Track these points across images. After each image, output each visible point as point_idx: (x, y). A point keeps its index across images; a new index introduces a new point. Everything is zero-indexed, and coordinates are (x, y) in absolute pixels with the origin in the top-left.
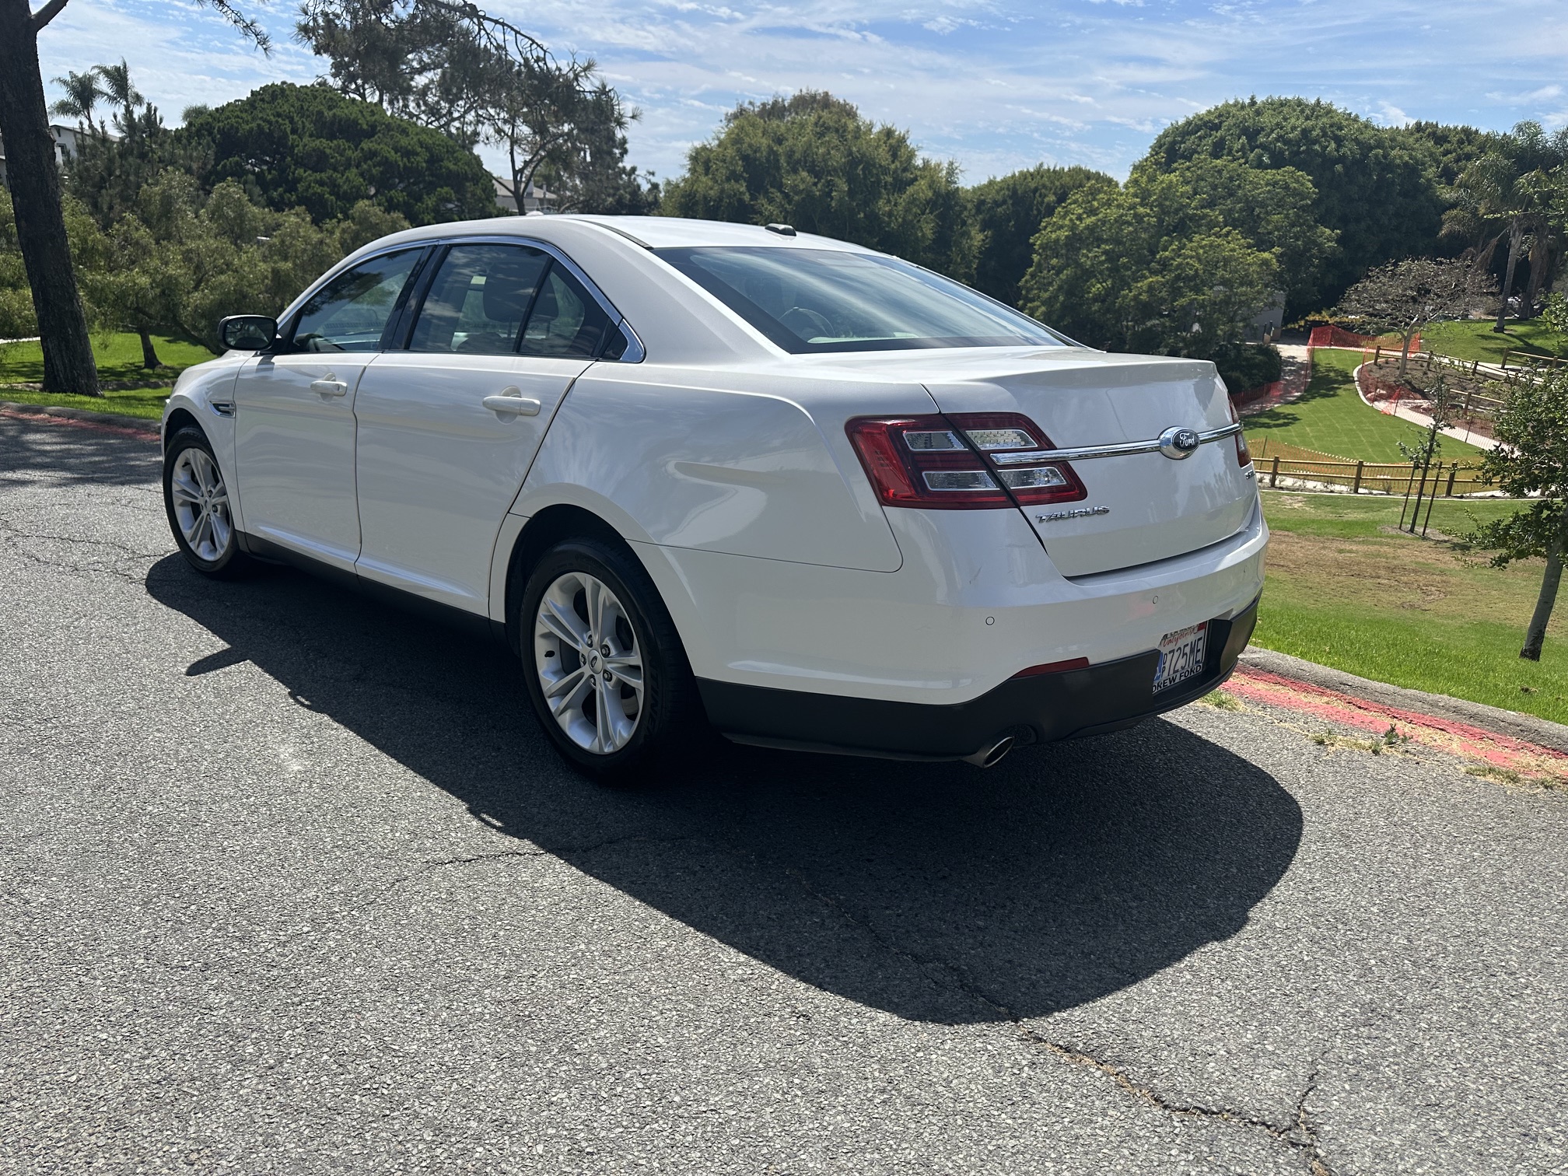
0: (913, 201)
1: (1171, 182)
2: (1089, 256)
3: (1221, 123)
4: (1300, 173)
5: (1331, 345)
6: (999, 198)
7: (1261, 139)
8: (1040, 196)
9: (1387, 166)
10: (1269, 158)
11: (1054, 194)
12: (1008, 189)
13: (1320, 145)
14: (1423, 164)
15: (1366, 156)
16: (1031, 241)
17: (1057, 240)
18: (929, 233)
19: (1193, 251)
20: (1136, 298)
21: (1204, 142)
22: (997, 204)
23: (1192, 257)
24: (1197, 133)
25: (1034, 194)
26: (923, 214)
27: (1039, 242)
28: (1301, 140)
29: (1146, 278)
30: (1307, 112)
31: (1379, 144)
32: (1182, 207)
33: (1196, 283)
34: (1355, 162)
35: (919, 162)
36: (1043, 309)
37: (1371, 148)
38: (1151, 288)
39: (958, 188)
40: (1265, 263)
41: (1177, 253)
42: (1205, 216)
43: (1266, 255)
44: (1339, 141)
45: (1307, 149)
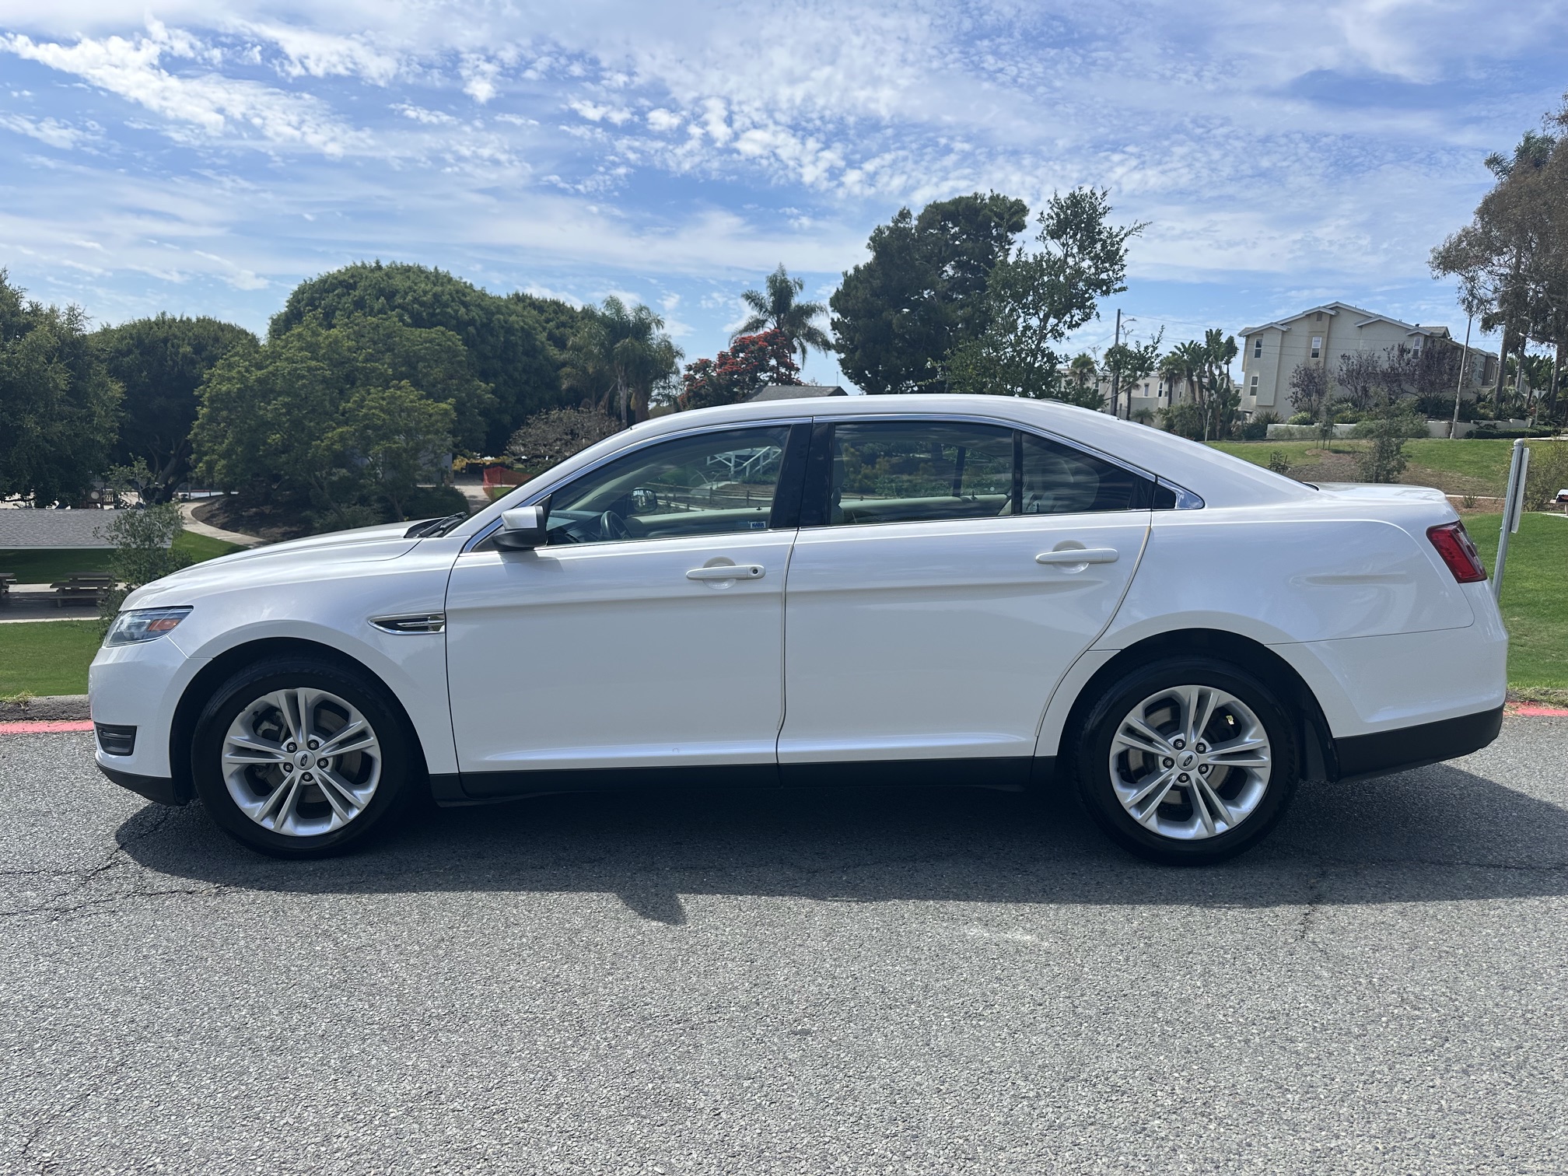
0: (35, 348)
1: (337, 337)
2: (268, 410)
3: (355, 283)
4: (451, 333)
5: (502, 484)
6: (123, 346)
7: (399, 300)
8: (173, 346)
9: (509, 330)
10: (410, 317)
11: (189, 344)
12: (132, 338)
13: (452, 309)
14: (535, 329)
15: (491, 321)
16: (196, 393)
17: (228, 393)
18: (63, 385)
19: (371, 401)
20: (329, 448)
21: (344, 300)
22: (120, 353)
23: (376, 408)
24: (334, 291)
25: (166, 345)
26: (50, 362)
27: (207, 395)
28: (434, 303)
29: (334, 429)
30: (433, 278)
31: (499, 311)
32: (349, 360)
33: (386, 433)
34: (483, 325)
35: (25, 305)
36: (223, 462)
37: (493, 314)
38: (342, 438)
39: (84, 335)
40: (446, 413)
41: (360, 404)
42: (374, 370)
43: (443, 405)
44: (465, 305)
45: (442, 311)
